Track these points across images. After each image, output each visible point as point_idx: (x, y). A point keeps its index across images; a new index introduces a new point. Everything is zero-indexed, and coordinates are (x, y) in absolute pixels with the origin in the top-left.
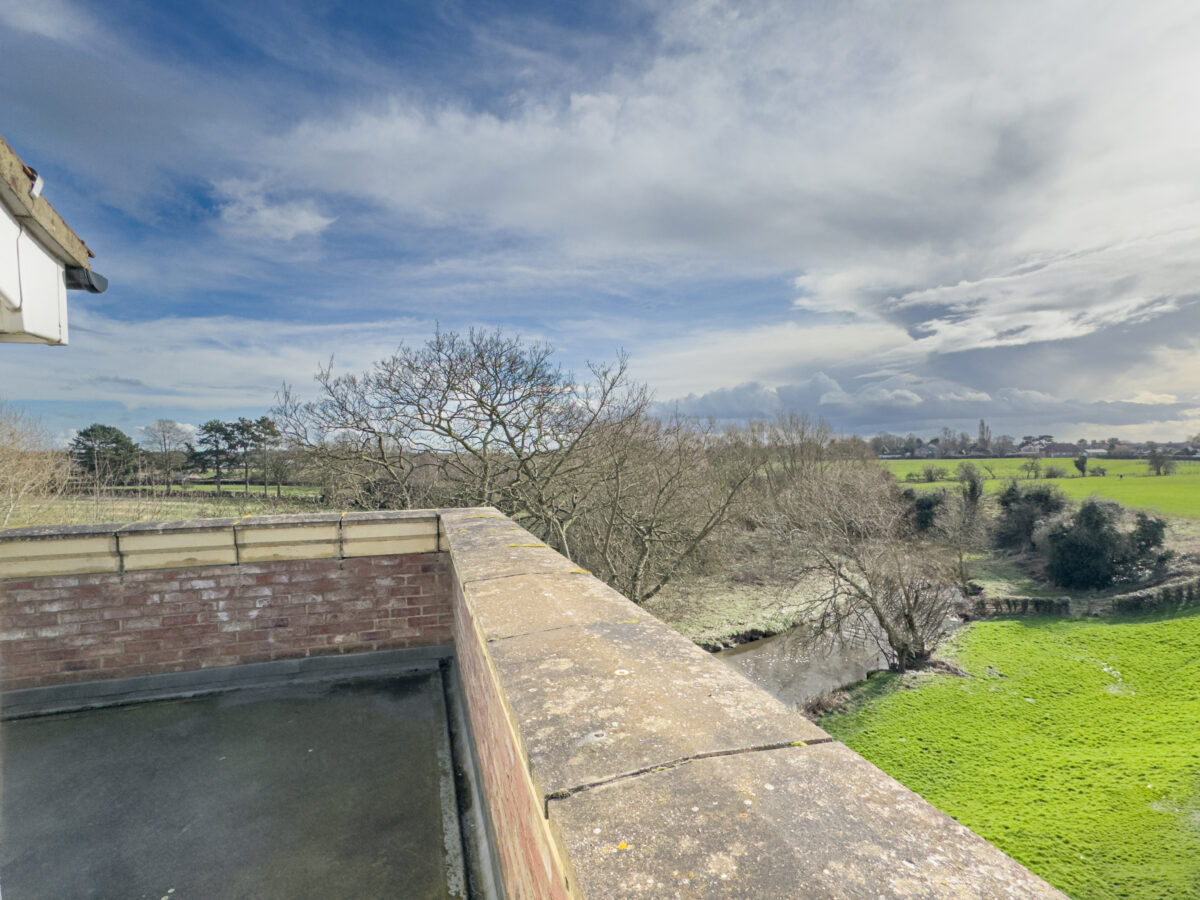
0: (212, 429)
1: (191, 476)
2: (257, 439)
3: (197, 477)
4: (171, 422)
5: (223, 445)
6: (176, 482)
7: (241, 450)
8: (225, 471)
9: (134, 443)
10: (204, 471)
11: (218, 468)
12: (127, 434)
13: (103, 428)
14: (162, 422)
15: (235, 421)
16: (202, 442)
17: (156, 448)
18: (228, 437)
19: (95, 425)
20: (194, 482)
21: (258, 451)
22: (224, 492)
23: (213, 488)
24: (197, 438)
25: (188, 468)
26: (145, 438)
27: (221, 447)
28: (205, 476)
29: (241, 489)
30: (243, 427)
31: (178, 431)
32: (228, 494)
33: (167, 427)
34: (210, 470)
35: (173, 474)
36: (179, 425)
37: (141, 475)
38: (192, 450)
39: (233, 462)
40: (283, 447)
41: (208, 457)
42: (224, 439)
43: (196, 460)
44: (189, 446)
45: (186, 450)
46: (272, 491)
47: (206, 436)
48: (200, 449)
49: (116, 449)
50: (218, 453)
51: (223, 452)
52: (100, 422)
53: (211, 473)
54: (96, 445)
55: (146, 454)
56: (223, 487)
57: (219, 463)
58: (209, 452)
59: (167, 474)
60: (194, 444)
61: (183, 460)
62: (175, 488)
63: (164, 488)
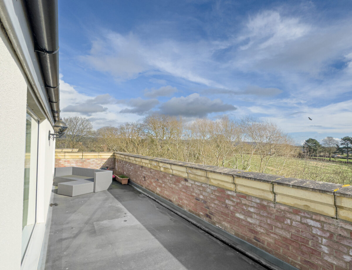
0: (346, 140)
1: (338, 156)
3: (340, 156)
4: (331, 137)
6: (333, 157)
8: (350, 154)
9: (320, 144)
10: (342, 154)
11: (348, 153)
12: (318, 141)
13: (312, 140)
14: (328, 137)
16: (342, 144)
17: (326, 146)
19: (310, 139)
20: (338, 157)
22: (349, 162)
23: (346, 160)
24: (340, 143)
25: (337, 153)
26: (323, 143)
27: (349, 146)
28: (342, 156)
31: (334, 140)
33: (330, 139)
34: (345, 154)
35: (332, 155)
36: (334, 138)
37: (322, 154)
38: (338, 147)
41: (344, 149)
42: (350, 143)
43: (340, 150)
44: (337, 145)
45: (336, 146)
47: (344, 142)
48: (341, 146)
49: (315, 146)
50: (348, 148)
52: (311, 138)
54: (310, 144)
55: (324, 148)
56: (349, 160)
57: (348, 151)
58: (344, 148)
59: (330, 154)
60: (339, 145)
61: (335, 150)
62: (332, 159)
63: (329, 159)
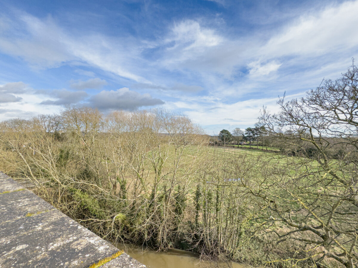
0: (249, 130)
1: (244, 143)
2: (261, 133)
3: (245, 143)
4: (239, 128)
5: (251, 134)
6: (240, 144)
7: (256, 136)
8: (252, 142)
9: (231, 134)
10: (246, 142)
11: (250, 141)
12: (230, 132)
13: (225, 130)
14: (237, 128)
15: (254, 127)
16: (246, 134)
17: (236, 135)
18: (253, 132)
19: (223, 130)
20: (244, 144)
21: (261, 136)
22: (251, 148)
23: (249, 146)
24: (245, 133)
25: (243, 141)
26: (233, 133)
27: (251, 135)
29: (256, 147)
30: (257, 129)
31: (240, 131)
32: (253, 148)
33: (238, 130)
34: (248, 141)
36: (241, 129)
37: (233, 142)
38: (244, 136)
39: (254, 139)
40: (268, 135)
41: (247, 138)
42: (252, 133)
43: (245, 139)
44: (243, 135)
46: (264, 148)
47: (247, 132)
48: (246, 136)
49: (227, 136)
51: (251, 136)
53: (248, 142)
54: (224, 134)
55: (233, 137)
56: (252, 146)
57: (250, 139)
58: (248, 136)
59: (238, 142)
60: (244, 134)
61: (242, 138)
62: (240, 146)
63: (237, 146)
